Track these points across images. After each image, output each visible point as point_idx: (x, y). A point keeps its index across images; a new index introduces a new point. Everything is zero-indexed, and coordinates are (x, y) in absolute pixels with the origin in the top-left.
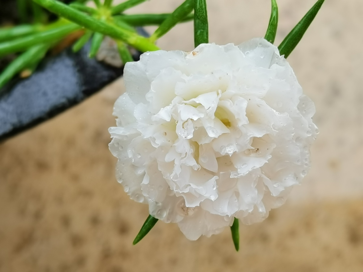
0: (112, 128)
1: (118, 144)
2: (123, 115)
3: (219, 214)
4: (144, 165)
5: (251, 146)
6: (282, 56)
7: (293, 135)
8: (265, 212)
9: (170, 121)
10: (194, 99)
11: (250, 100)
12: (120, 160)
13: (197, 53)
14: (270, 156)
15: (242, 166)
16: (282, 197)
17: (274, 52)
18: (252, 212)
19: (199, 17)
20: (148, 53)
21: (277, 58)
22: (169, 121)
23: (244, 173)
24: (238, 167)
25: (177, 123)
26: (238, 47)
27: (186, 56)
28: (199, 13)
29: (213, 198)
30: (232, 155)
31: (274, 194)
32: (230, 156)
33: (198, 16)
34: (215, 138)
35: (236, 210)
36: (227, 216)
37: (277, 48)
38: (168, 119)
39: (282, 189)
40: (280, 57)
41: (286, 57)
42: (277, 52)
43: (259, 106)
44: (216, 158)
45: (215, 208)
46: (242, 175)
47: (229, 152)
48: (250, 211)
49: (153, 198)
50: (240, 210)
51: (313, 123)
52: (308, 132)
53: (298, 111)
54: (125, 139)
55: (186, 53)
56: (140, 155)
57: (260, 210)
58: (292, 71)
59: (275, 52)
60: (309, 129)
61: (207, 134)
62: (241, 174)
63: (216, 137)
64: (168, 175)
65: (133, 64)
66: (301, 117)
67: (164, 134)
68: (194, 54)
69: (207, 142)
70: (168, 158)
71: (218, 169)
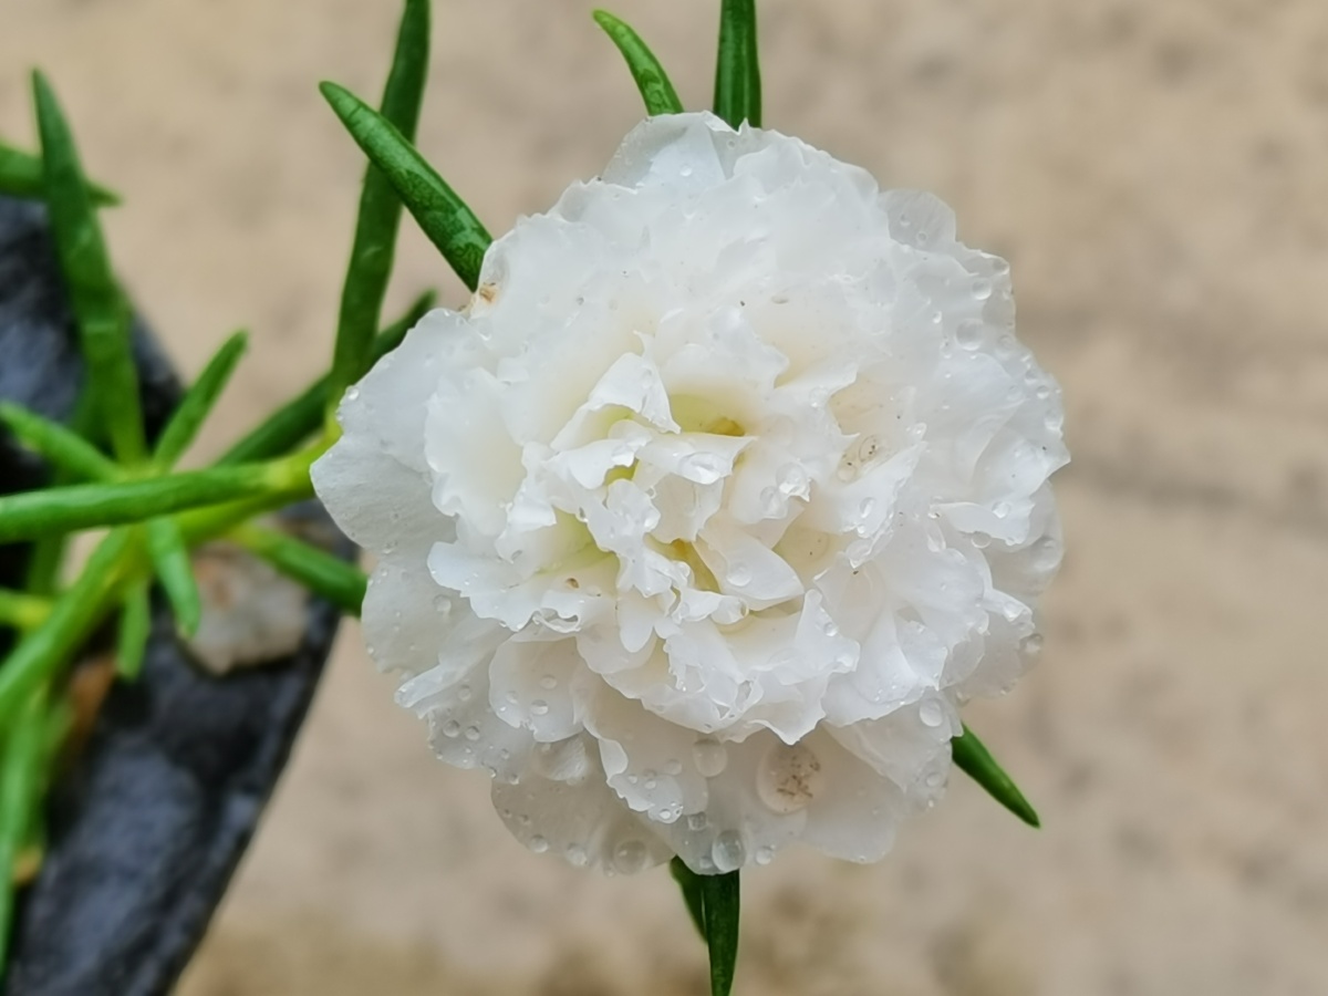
0: (404, 690)
1: (456, 724)
2: (412, 648)
3: (902, 703)
4: (575, 722)
5: (844, 433)
6: (744, 128)
7: (937, 320)
8: (1029, 611)
9: (557, 520)
10: (585, 407)
11: (743, 304)
12: (495, 771)
13: (495, 287)
14: (918, 429)
15: (862, 509)
16: (1044, 538)
17: (710, 130)
18: (989, 629)
19: (427, 204)
20: (350, 393)
21: (731, 144)
22: (555, 522)
23: (883, 525)
24: (853, 525)
25: (582, 515)
26: (599, 179)
27: (467, 317)
28: (416, 193)
29: (848, 662)
30: (810, 495)
31: (1016, 538)
32: (807, 499)
33: (421, 202)
34: (725, 478)
35: (942, 654)
36: (929, 690)
37: (710, 114)
38: (549, 519)
39: (1025, 510)
40: (738, 133)
41: (755, 122)
42: (720, 125)
43: (782, 302)
44: (774, 550)
45: (877, 699)
46: (882, 532)
47: (797, 493)
48: (983, 629)
49: (673, 805)
50: (951, 650)
51: (973, 251)
52: (978, 288)
53: (906, 248)
54: (466, 697)
55: (464, 311)
56: (545, 705)
57: (1011, 615)
58: (802, 143)
59: (714, 129)
60: (972, 275)
61: (693, 483)
62: (874, 535)
63: (725, 475)
64: (669, 689)
65: (331, 455)
66: (925, 259)
67: (569, 585)
68: (487, 297)
69: (711, 508)
70: (634, 640)
71: (800, 578)
